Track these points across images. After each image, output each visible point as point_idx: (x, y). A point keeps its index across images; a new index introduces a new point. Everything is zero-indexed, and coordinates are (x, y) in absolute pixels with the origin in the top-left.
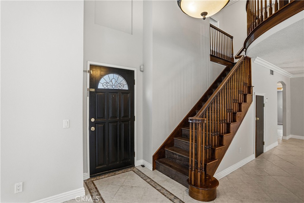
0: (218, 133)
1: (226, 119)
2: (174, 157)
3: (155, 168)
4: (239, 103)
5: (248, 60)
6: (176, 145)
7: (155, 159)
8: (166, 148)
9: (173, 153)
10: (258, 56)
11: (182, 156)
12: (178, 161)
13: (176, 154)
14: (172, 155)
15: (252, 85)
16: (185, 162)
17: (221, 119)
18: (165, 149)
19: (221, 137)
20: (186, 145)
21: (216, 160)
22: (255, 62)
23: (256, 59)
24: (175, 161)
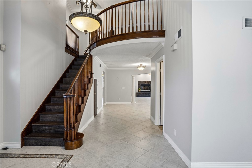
0: (78, 104)
1: (81, 94)
2: (43, 129)
3: (23, 144)
4: (87, 84)
5: (91, 56)
6: (41, 119)
7: (23, 136)
8: (33, 123)
9: (41, 126)
10: (96, 55)
11: (51, 126)
12: (48, 131)
13: (45, 126)
14: (41, 128)
15: (93, 73)
16: (55, 130)
17: (79, 95)
18: (32, 125)
19: (79, 107)
20: (52, 117)
21: (78, 122)
22: (94, 58)
23: (95, 57)
24: (45, 132)
